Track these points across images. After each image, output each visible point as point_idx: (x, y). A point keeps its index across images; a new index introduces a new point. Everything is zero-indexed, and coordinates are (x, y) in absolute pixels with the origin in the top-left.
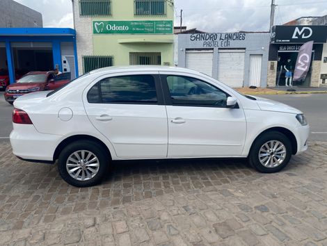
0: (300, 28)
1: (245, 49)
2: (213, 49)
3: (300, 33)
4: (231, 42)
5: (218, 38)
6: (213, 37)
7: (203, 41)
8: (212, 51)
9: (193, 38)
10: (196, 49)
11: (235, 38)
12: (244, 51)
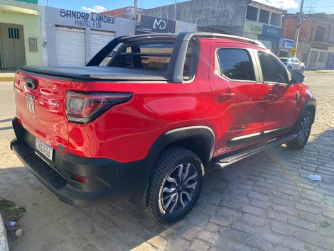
0: (158, 20)
1: (114, 32)
2: (84, 29)
3: (158, 25)
4: (102, 23)
5: (90, 19)
6: (85, 16)
7: (74, 19)
8: (84, 31)
9: (63, 14)
10: (66, 27)
11: (105, 20)
12: (114, 34)
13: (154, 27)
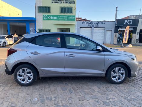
0: (127, 20)
3: (127, 22)
4: (99, 25)
12: (104, 29)
13: (125, 24)
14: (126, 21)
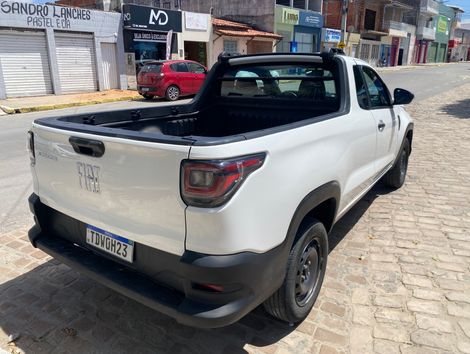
0: (156, 11)
2: (44, 30)
3: (156, 18)
4: (72, 20)
5: (51, 13)
6: (42, 10)
8: (43, 34)
9: (7, 9)
10: (15, 29)
11: (76, 15)
12: (90, 36)
13: (151, 22)
14: (153, 12)
